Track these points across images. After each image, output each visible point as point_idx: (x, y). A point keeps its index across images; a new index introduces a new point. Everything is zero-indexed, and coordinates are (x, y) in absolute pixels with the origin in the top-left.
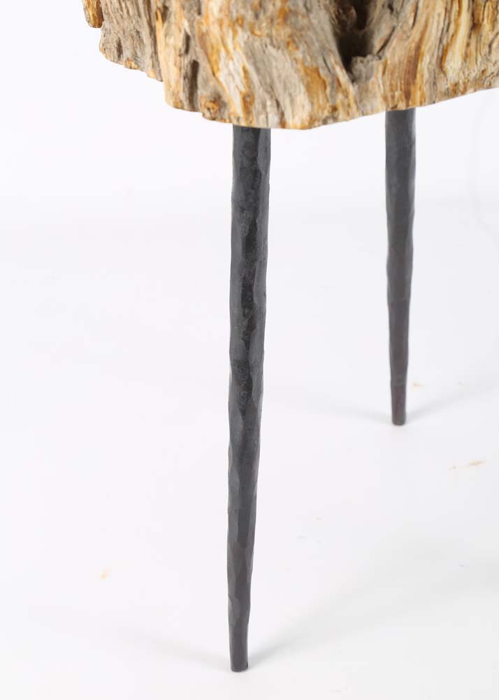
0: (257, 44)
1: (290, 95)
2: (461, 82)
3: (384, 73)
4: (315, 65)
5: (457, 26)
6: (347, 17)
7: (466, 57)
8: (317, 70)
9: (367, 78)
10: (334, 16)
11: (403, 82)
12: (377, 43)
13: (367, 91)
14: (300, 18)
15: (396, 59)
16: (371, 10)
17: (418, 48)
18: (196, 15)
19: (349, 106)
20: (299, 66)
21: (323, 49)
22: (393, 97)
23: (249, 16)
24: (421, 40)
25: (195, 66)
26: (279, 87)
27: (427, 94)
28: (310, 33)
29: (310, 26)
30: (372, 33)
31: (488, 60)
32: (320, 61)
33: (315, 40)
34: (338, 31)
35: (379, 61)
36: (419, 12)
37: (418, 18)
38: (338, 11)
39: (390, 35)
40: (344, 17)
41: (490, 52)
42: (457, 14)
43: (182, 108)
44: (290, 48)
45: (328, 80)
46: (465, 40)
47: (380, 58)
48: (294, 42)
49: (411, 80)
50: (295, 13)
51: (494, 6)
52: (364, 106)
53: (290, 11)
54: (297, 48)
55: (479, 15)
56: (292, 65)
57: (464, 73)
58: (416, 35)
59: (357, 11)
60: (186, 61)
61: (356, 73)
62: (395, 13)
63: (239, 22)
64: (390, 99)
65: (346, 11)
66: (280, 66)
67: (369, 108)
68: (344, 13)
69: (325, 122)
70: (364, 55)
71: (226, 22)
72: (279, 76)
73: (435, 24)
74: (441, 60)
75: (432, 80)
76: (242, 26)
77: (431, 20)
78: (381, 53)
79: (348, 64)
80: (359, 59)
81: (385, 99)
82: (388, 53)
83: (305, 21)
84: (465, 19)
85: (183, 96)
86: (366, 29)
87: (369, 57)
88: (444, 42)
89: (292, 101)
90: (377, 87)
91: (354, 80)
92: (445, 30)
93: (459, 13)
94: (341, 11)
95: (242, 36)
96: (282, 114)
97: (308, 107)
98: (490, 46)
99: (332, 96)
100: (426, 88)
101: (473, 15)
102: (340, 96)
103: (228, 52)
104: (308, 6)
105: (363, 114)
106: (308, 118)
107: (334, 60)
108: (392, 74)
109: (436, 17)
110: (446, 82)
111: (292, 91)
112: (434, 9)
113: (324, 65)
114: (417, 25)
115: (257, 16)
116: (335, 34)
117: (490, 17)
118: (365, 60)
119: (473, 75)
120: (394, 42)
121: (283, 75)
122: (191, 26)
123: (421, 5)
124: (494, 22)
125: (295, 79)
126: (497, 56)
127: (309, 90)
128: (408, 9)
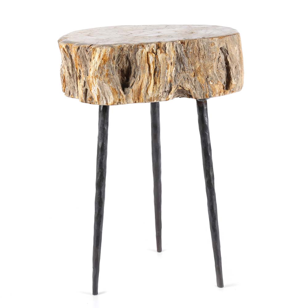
0: (101, 82)
1: (109, 96)
3: (132, 92)
5: (151, 82)
7: (153, 91)
8: (115, 89)
9: (128, 93)
10: (121, 79)
11: (137, 95)
12: (131, 85)
13: (128, 96)
15: (135, 89)
16: (130, 77)
18: (87, 76)
19: (124, 100)
20: (111, 88)
21: (117, 84)
22: (135, 99)
23: (99, 75)
24: (141, 85)
25: (86, 90)
26: (106, 93)
27: (144, 100)
28: (114, 80)
29: (114, 78)
30: (130, 83)
31: (159, 92)
32: (116, 87)
33: (115, 82)
34: (122, 82)
35: (131, 89)
36: (141, 77)
39: (134, 83)
40: (123, 79)
41: (159, 90)
43: (83, 102)
45: (118, 92)
46: (153, 87)
48: (110, 81)
49: (139, 95)
50: (110, 75)
51: (159, 78)
52: (128, 101)
54: (110, 83)
55: (156, 80)
56: (109, 88)
57: (153, 95)
58: (140, 83)
59: (126, 77)
60: (84, 89)
61: (125, 92)
62: (135, 78)
63: (97, 76)
64: (134, 99)
66: (106, 88)
67: (129, 101)
69: (118, 104)
70: (128, 88)
71: (94, 77)
72: (106, 91)
73: (145, 81)
74: (147, 91)
75: (145, 96)
76: (97, 78)
77: (144, 80)
78: (131, 87)
79: (123, 90)
80: (126, 88)
81: (133, 99)
82: (133, 87)
83: (112, 77)
84: (152, 81)
85: (83, 99)
86: (128, 82)
87: (129, 88)
88: (147, 86)
89: (109, 97)
90: (130, 96)
91: (125, 94)
92: (147, 83)
93: (151, 80)
95: (97, 80)
96: (107, 101)
97: (113, 99)
98: (159, 88)
99: (119, 96)
100: (143, 98)
101: (154, 80)
102: (121, 97)
103: (94, 85)
104: (113, 74)
105: (128, 103)
107: (120, 87)
108: (134, 93)
109: (145, 80)
110: (148, 97)
111: (109, 94)
112: (144, 77)
114: (140, 80)
115: (101, 75)
116: (121, 83)
118: (128, 89)
119: (155, 96)
120: (134, 84)
122: (86, 79)
123: (141, 76)
124: (159, 82)
125: (110, 91)
126: (161, 91)
127: (113, 94)
128: (138, 76)
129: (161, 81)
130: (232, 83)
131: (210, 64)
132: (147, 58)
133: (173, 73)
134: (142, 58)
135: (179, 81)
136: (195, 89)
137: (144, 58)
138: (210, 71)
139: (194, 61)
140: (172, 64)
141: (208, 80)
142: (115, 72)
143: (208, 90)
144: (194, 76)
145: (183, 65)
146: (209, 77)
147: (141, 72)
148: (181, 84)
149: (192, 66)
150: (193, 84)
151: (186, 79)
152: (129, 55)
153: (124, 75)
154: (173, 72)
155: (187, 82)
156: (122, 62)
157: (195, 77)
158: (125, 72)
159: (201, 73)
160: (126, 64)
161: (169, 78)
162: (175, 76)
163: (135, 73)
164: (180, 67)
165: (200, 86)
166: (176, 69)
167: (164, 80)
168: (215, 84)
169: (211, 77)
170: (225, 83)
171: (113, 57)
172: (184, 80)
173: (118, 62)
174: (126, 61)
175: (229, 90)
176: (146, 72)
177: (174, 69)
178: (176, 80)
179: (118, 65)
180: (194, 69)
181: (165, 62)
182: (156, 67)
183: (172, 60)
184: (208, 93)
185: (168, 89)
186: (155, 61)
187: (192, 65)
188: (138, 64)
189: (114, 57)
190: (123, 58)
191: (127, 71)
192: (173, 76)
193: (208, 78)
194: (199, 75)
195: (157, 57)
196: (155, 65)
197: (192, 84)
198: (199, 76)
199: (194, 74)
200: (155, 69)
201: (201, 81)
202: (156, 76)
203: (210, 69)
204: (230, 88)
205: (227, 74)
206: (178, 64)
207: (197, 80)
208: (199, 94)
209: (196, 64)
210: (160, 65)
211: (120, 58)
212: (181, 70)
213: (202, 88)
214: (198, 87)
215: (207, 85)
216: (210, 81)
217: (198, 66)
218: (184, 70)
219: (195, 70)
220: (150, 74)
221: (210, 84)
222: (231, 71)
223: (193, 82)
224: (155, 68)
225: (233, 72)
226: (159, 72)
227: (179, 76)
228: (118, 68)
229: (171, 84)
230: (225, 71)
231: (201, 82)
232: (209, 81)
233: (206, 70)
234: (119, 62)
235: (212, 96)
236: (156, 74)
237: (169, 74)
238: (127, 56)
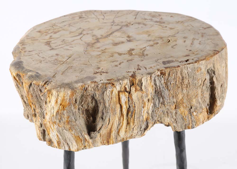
0: (60, 129)
2: (125, 138)
3: (100, 136)
4: (78, 135)
5: (123, 123)
6: (90, 119)
7: (126, 131)
8: (79, 136)
9: (95, 138)
10: (85, 119)
11: (106, 139)
13: (95, 141)
14: (73, 123)
15: (104, 133)
16: (97, 118)
17: (111, 130)
18: (43, 118)
19: (90, 145)
20: (73, 135)
21: (81, 130)
22: (104, 142)
23: (58, 121)
24: (111, 128)
25: (44, 131)
26: (68, 141)
27: (114, 141)
28: (76, 127)
29: (76, 125)
30: (97, 125)
31: (133, 132)
32: (80, 134)
33: (78, 129)
35: (98, 134)
36: (110, 121)
37: (110, 122)
38: (87, 118)
39: (102, 127)
41: (133, 130)
42: (122, 120)
43: (41, 140)
44: (70, 131)
45: (83, 139)
46: (126, 127)
47: (99, 133)
48: (71, 129)
49: (109, 138)
50: (72, 122)
51: (133, 119)
53: (70, 121)
54: (72, 131)
55: (129, 121)
56: (71, 135)
57: (125, 135)
58: (110, 127)
59: (92, 117)
60: (41, 129)
61: (92, 136)
62: (103, 120)
63: (55, 123)
65: (89, 117)
66: (67, 135)
67: (96, 145)
68: (89, 118)
69: (83, 149)
70: (94, 131)
71: (51, 122)
72: (67, 137)
73: (116, 123)
74: (118, 132)
75: (116, 138)
76: (55, 124)
77: (114, 123)
78: (99, 131)
79: (89, 134)
80: (93, 132)
81: (101, 143)
82: (101, 131)
83: (75, 123)
84: (125, 122)
85: (41, 137)
86: (95, 123)
87: (96, 132)
88: (119, 128)
89: (72, 144)
90: (98, 140)
91: (91, 138)
92: (119, 125)
93: (123, 120)
94: (88, 118)
95: (56, 126)
96: (69, 147)
97: (76, 146)
98: (133, 129)
99: (84, 144)
100: (114, 140)
101: (127, 120)
102: (87, 143)
103: (52, 130)
104: (76, 119)
105: (95, 147)
106: (77, 149)
108: (103, 137)
109: (116, 122)
110: (120, 138)
111: (72, 141)
112: (115, 119)
113: (81, 135)
114: (109, 124)
115: (60, 122)
116: (86, 124)
117: (132, 122)
119: (128, 136)
120: (103, 129)
121: (69, 137)
122: (42, 121)
123: (110, 119)
124: (134, 123)
125: (72, 139)
126: (135, 131)
127: (76, 141)
128: (107, 119)
129: (135, 122)
130: (217, 105)
131: (194, 93)
132: (118, 99)
133: (150, 110)
134: (111, 98)
135: (157, 116)
136: (175, 122)
137: (115, 99)
138: (194, 100)
139: (176, 93)
140: (150, 101)
141: (192, 111)
142: (78, 117)
143: (191, 122)
144: (175, 108)
145: (163, 99)
146: (193, 107)
147: (111, 115)
148: (159, 118)
149: (173, 99)
150: (174, 117)
151: (166, 113)
152: (95, 95)
153: (89, 114)
154: (151, 108)
155: (166, 115)
156: (87, 103)
157: (177, 110)
158: (91, 112)
159: (184, 105)
160: (92, 103)
161: (145, 116)
162: (153, 111)
163: (103, 114)
164: (159, 101)
165: (182, 118)
166: (155, 105)
167: (140, 120)
168: (199, 114)
169: (195, 107)
170: (208, 105)
171: (74, 100)
172: (163, 114)
173: (81, 103)
174: (92, 100)
175: (214, 114)
176: (117, 113)
177: (152, 104)
178: (154, 116)
179: (82, 106)
180: (175, 101)
181: (141, 101)
182: (129, 107)
183: (150, 97)
184: (191, 124)
185: (143, 127)
186: (129, 100)
187: (173, 97)
188: (107, 105)
189: (76, 100)
190: (87, 98)
191: (93, 110)
192: (150, 112)
193: (191, 108)
194: (182, 107)
195: (131, 97)
196: (129, 104)
197: (173, 117)
198: (182, 109)
199: (176, 106)
200: (128, 108)
201: (183, 113)
202: (129, 116)
203: (195, 98)
204: (214, 111)
205: (210, 93)
206: (156, 98)
207: (179, 112)
208: (180, 126)
209: (179, 95)
210: (135, 105)
211: (84, 99)
212: (160, 104)
213: (184, 120)
214: (179, 120)
215: (190, 117)
216: (194, 112)
217: (180, 98)
218: (163, 103)
219: (177, 102)
220: (122, 114)
221: (194, 115)
222: (216, 91)
223: (174, 115)
224: (128, 107)
225: (218, 92)
226: (133, 113)
227: (158, 112)
228: (82, 109)
229: (148, 122)
230: (209, 91)
231: (183, 115)
232: (193, 112)
233: (190, 100)
234: (83, 103)
235: (195, 126)
236: (130, 114)
237: (145, 112)
238: (92, 96)
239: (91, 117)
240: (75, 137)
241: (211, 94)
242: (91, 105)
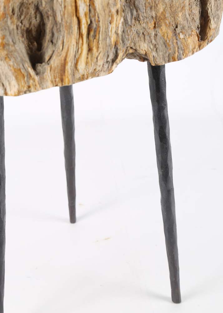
1: (8, 81)
2: (85, 74)
3: (51, 70)
4: (19, 68)
5: (82, 50)
6: (33, 46)
7: (87, 63)
8: (20, 70)
9: (43, 73)
10: (27, 45)
11: (59, 74)
12: (47, 58)
13: (43, 79)
14: (10, 47)
15: (56, 65)
16: (43, 43)
17: (65, 60)
19: (36, 85)
20: (12, 68)
21: (22, 60)
22: (55, 81)
24: (66, 56)
26: (3, 78)
27: (71, 80)
28: (16, 54)
29: (16, 50)
30: (44, 53)
31: (96, 64)
32: (21, 66)
33: (18, 57)
34: (29, 52)
35: (48, 66)
36: (65, 44)
37: (64, 46)
38: (29, 43)
39: (52, 54)
40: (31, 46)
41: (97, 61)
42: (81, 44)
44: (7, 60)
45: (25, 74)
46: (86, 56)
47: (48, 64)
48: (9, 57)
49: (63, 74)
50: (8, 45)
51: (97, 41)
52: (43, 85)
53: (6, 44)
54: (10, 60)
55: (91, 45)
56: (8, 67)
57: (86, 70)
58: (64, 54)
59: (37, 43)
61: (38, 71)
62: (54, 44)
64: (54, 82)
65: (32, 43)
66: (3, 68)
67: (45, 86)
68: (31, 44)
69: (25, 93)
70: (41, 63)
72: (3, 73)
73: (72, 49)
74: (76, 65)
75: (72, 73)
77: (70, 47)
78: (49, 62)
79: (34, 67)
80: (39, 65)
81: (52, 82)
82: (52, 62)
83: (13, 48)
84: (85, 47)
86: (42, 51)
87: (43, 64)
88: (77, 57)
89: (10, 84)
90: (48, 77)
91: (37, 74)
92: (77, 51)
93: (83, 44)
94: (30, 43)
96: (5, 90)
97: (17, 86)
98: (97, 58)
99: (28, 81)
100: (70, 77)
101: (89, 45)
102: (31, 81)
104: (14, 41)
105: (43, 89)
106: (17, 91)
107: (28, 65)
108: (54, 71)
109: (72, 46)
110: (78, 74)
111: (9, 79)
112: (71, 42)
113: (23, 67)
114: (64, 49)
116: (28, 54)
117: (96, 46)
118: (42, 65)
119: (90, 71)
120: (54, 57)
121: (5, 72)
123: (65, 41)
124: (98, 48)
125: (10, 74)
126: (100, 63)
127: (16, 78)
128: (60, 42)
129: (100, 45)
130: (211, 27)
131: (180, 3)
132: (74, 8)
133: (120, 28)
134: (65, 7)
135: (130, 39)
136: (155, 49)
137: (70, 8)
138: (180, 15)
139: (155, 2)
140: (119, 13)
141: (177, 32)
142: (17, 38)
143: (177, 49)
144: (155, 27)
145: (137, 11)
146: (178, 26)
147: (66, 34)
148: (133, 44)
149: (151, 11)
150: (153, 41)
151: (141, 34)
152: (40, 3)
153: (31, 37)
154: (120, 25)
155: (142, 39)
156: (28, 17)
157: (157, 29)
158: (34, 33)
159: (167, 21)
160: (36, 18)
161: (113, 39)
162: (123, 31)
163: (53, 34)
164: (132, 14)
165: (164, 43)
166: (126, 20)
167: (106, 43)
168: (188, 37)
169: (181, 26)
170: (198, 28)
171: (11, 11)
172: (137, 36)
173: (21, 17)
174: (35, 13)
175: (206, 41)
176: (74, 32)
177: (122, 20)
178: (125, 40)
179: (21, 22)
180: (154, 16)
181: (107, 12)
182: (91, 22)
183: (119, 6)
184: (177, 53)
185: (111, 56)
186: (90, 11)
187: (151, 8)
188: (59, 19)
189: (13, 10)
190: (28, 8)
191: (37, 31)
192: (120, 32)
193: (177, 27)
194: (163, 24)
195: (93, 4)
196: (90, 17)
197: (151, 42)
198: (164, 28)
199: (155, 24)
200: (89, 25)
201: (166, 35)
202: (91, 38)
203: (181, 11)
204: (208, 37)
206: (127, 9)
207: (160, 34)
208: (161, 57)
209: (159, 6)
210: (99, 17)
211: (25, 10)
212: (133, 21)
213: (167, 46)
214: (161, 47)
215: (175, 41)
216: (181, 34)
217: (161, 10)
218: (137, 19)
219: (156, 17)
220: (81, 35)
221: (180, 39)
222: (209, 6)
223: (152, 38)
224: (89, 22)
225: (211, 7)
226: (97, 31)
227: (130, 32)
228: (21, 27)
229: (117, 48)
230: (199, 6)
231: (166, 37)
232: (179, 34)
233: (174, 15)
234: (22, 17)
235: (183, 57)
236: (92, 33)
237: (114, 31)
238: (36, 5)
239: (34, 43)
240: (15, 69)
241: (202, 11)
242: (35, 22)
